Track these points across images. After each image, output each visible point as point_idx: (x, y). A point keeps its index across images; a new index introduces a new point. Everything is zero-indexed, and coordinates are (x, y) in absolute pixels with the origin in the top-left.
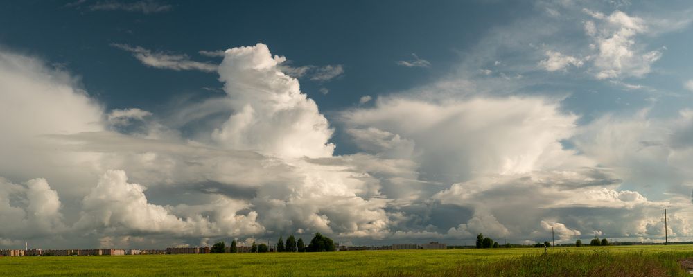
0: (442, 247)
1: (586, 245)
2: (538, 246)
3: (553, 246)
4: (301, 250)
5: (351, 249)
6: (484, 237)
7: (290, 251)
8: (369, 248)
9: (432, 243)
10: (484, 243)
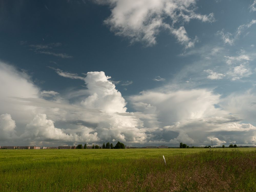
0: (166, 147)
1: (227, 147)
2: (206, 147)
3: (212, 148)
4: (112, 148)
5: (131, 148)
6: (183, 144)
7: (107, 148)
8: (137, 148)
9: (162, 146)
10: (183, 146)
